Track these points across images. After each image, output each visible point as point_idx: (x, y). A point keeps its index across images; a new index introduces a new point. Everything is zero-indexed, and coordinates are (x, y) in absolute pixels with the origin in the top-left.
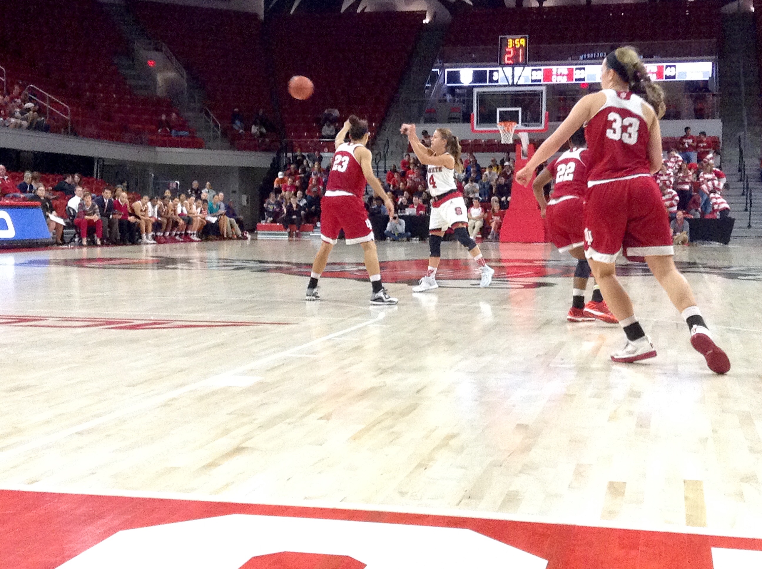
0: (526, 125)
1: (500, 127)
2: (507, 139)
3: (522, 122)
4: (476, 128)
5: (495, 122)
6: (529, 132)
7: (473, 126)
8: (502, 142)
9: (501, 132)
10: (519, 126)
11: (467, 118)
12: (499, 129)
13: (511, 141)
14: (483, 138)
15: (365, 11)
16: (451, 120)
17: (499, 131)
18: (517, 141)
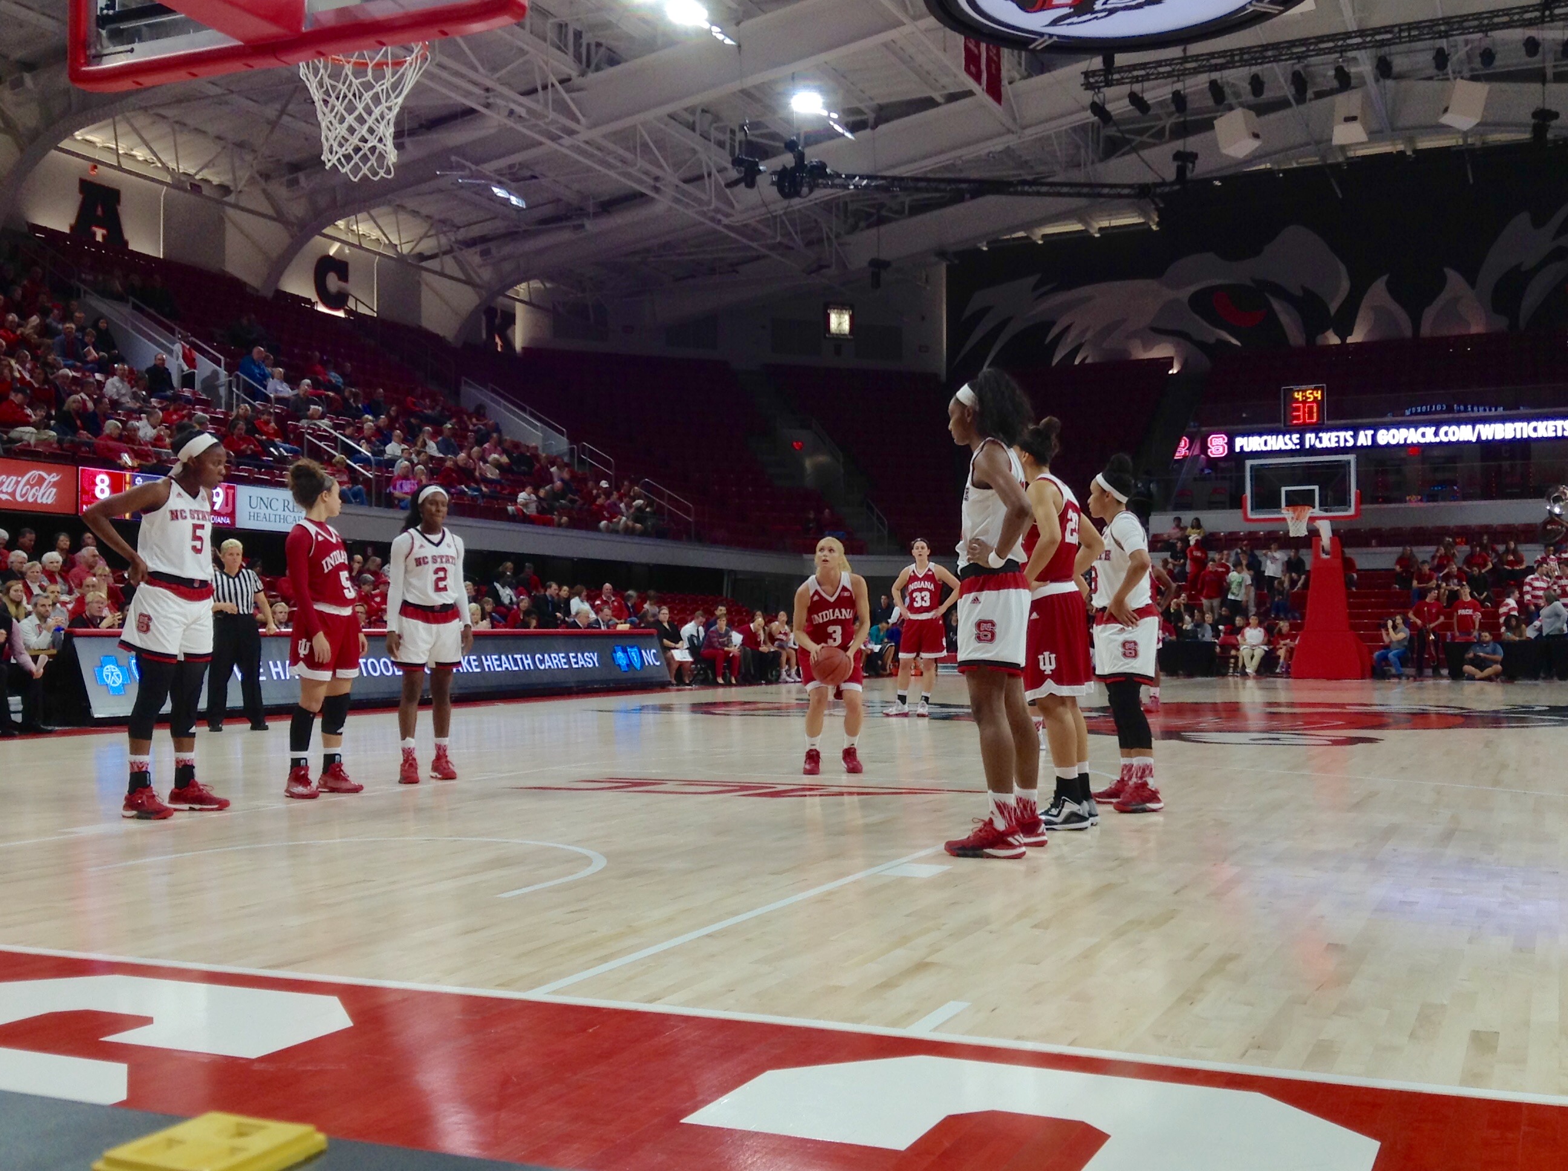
0: (1326, 511)
1: (1286, 513)
2: (1298, 529)
3: (1320, 505)
4: (1251, 515)
5: (1279, 506)
6: (1330, 518)
7: (1245, 513)
8: (1292, 535)
9: (1289, 521)
10: (1317, 511)
11: (1237, 503)
12: (1286, 516)
13: (1303, 532)
14: (1262, 529)
15: (1089, 361)
16: (1212, 505)
17: (1284, 519)
18: (1314, 533)
